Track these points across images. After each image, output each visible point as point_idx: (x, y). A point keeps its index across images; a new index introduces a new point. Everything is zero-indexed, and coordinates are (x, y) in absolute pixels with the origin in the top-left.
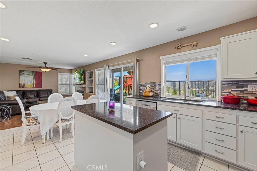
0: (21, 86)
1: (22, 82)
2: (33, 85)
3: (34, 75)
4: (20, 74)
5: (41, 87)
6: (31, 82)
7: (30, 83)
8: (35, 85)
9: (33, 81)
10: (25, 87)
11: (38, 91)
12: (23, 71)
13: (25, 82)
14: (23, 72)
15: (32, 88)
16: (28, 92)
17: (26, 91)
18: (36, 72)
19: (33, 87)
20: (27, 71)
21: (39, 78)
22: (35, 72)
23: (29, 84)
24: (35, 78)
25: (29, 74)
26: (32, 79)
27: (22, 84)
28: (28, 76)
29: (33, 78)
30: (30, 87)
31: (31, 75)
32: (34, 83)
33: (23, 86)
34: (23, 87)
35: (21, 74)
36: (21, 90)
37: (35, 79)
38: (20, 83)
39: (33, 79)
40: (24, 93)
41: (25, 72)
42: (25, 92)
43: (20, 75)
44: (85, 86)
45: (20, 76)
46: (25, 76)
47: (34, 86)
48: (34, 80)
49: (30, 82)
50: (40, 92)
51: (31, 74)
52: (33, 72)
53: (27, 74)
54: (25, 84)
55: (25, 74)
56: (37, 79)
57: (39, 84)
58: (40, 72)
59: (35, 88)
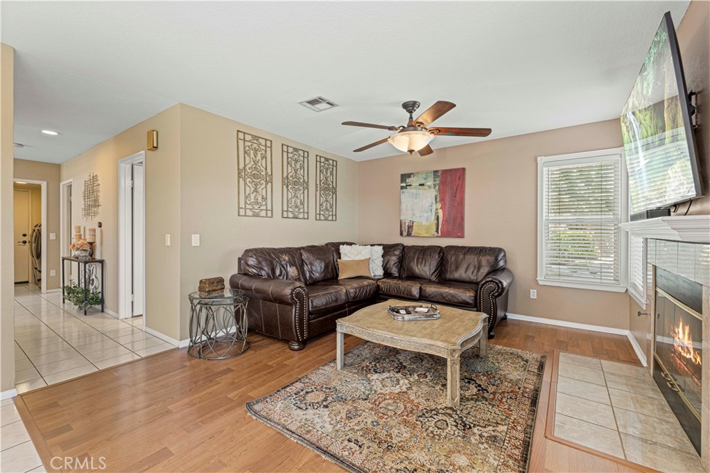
0: (403, 229)
1: (406, 217)
2: (435, 229)
3: (437, 187)
4: (402, 188)
5: (462, 236)
6: (430, 214)
7: (427, 220)
8: (440, 227)
9: (437, 209)
10: (413, 234)
11: (443, 253)
12: (409, 176)
13: (413, 215)
14: (408, 180)
15: (433, 237)
18: (444, 172)
19: (436, 233)
20: (418, 173)
21: (455, 197)
22: (440, 174)
23: (424, 223)
24: (441, 198)
25: (422, 185)
26: (432, 203)
27: (407, 224)
28: (421, 191)
29: (436, 198)
30: (427, 233)
31: (430, 187)
32: (438, 219)
33: (408, 231)
34: (409, 234)
36: (397, 245)
37: (442, 200)
38: (403, 218)
39: (436, 202)
40: (402, 256)
41: (415, 179)
43: (402, 191)
45: (402, 196)
46: (414, 191)
47: (437, 231)
48: (439, 205)
49: (426, 215)
51: (430, 182)
52: (436, 172)
53: (420, 185)
54: (415, 224)
55: (413, 185)
56: (447, 202)
57: (454, 223)
58: (456, 170)
59: (440, 237)
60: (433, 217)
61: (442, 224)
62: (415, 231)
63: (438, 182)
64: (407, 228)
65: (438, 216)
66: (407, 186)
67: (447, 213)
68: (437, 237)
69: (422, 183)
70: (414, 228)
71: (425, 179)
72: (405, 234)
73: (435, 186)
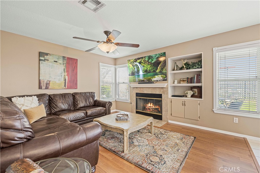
0: (42, 85)
1: (44, 78)
2: (64, 85)
3: (65, 65)
6: (60, 77)
7: (59, 80)
8: (66, 84)
9: (65, 75)
10: (50, 87)
12: (47, 54)
13: (50, 77)
14: (45, 57)
16: (57, 98)
17: (54, 95)
18: (69, 58)
19: (65, 87)
20: (53, 54)
21: (74, 71)
22: (66, 59)
23: (57, 82)
24: (67, 70)
25: (56, 62)
26: (62, 72)
27: (45, 82)
28: (55, 65)
29: (64, 70)
30: (59, 87)
31: (61, 64)
32: (65, 80)
33: (46, 86)
34: (47, 88)
35: (42, 60)
36: (45, 95)
37: (68, 71)
38: (41, 78)
39: (64, 72)
40: (50, 100)
41: (51, 57)
42: (52, 97)
43: (41, 62)
44: (166, 84)
45: (41, 65)
46: (51, 64)
48: (66, 74)
49: (58, 78)
50: (78, 98)
51: (61, 61)
52: (64, 57)
53: (54, 61)
54: (51, 82)
55: (50, 60)
56: (70, 73)
57: (73, 83)
58: (74, 59)
59: (67, 89)
60: (63, 79)
61: (68, 83)
62: (51, 86)
63: (65, 62)
64: (45, 84)
65: (65, 79)
66: (45, 60)
67: (70, 78)
68: (65, 89)
69: (56, 61)
70: (50, 85)
71: (58, 59)
72: (43, 87)
73: (63, 64)
